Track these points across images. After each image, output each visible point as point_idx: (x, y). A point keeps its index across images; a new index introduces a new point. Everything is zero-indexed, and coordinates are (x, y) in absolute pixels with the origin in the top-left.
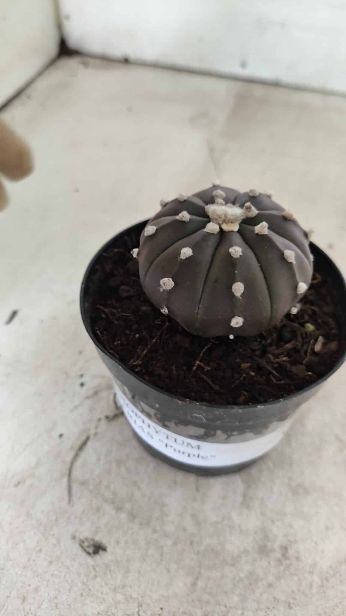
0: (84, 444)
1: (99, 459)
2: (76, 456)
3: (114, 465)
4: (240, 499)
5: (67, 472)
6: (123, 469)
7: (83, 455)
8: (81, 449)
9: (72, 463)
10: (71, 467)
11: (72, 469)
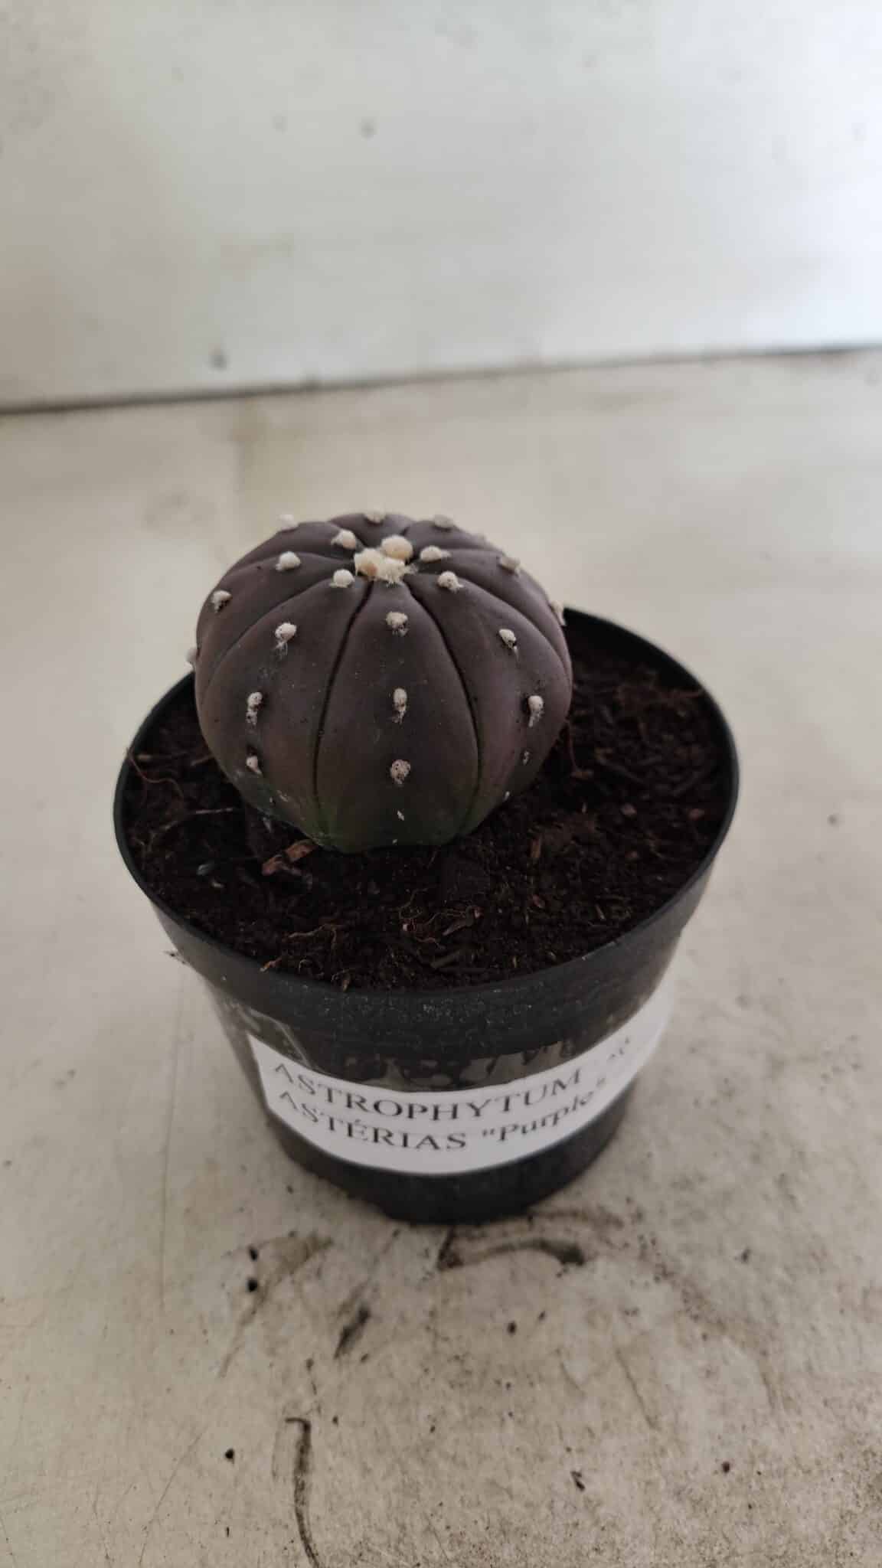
0: (304, 1447)
1: (366, 1471)
2: (300, 1487)
3: (415, 1467)
4: (760, 1393)
5: (299, 1546)
6: (443, 1466)
7: (316, 1479)
8: (302, 1466)
9: (300, 1517)
10: (302, 1532)
11: (307, 1535)
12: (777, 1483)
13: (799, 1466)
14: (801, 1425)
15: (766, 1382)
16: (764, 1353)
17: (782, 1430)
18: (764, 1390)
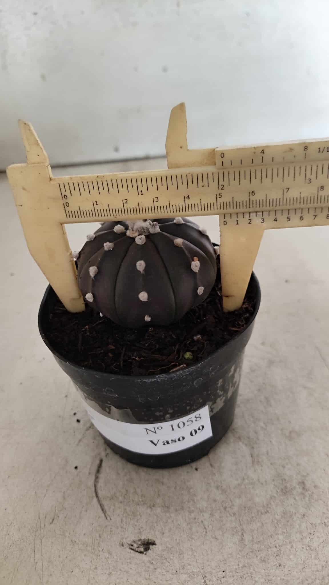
0: (100, 466)
1: (118, 474)
2: (97, 478)
5: (94, 494)
7: (102, 476)
8: (98, 471)
9: (95, 486)
10: (95, 490)
11: (97, 491)
12: (251, 486)
13: (259, 482)
14: (262, 470)
15: (252, 456)
16: (253, 448)
17: (255, 471)
18: (251, 458)
